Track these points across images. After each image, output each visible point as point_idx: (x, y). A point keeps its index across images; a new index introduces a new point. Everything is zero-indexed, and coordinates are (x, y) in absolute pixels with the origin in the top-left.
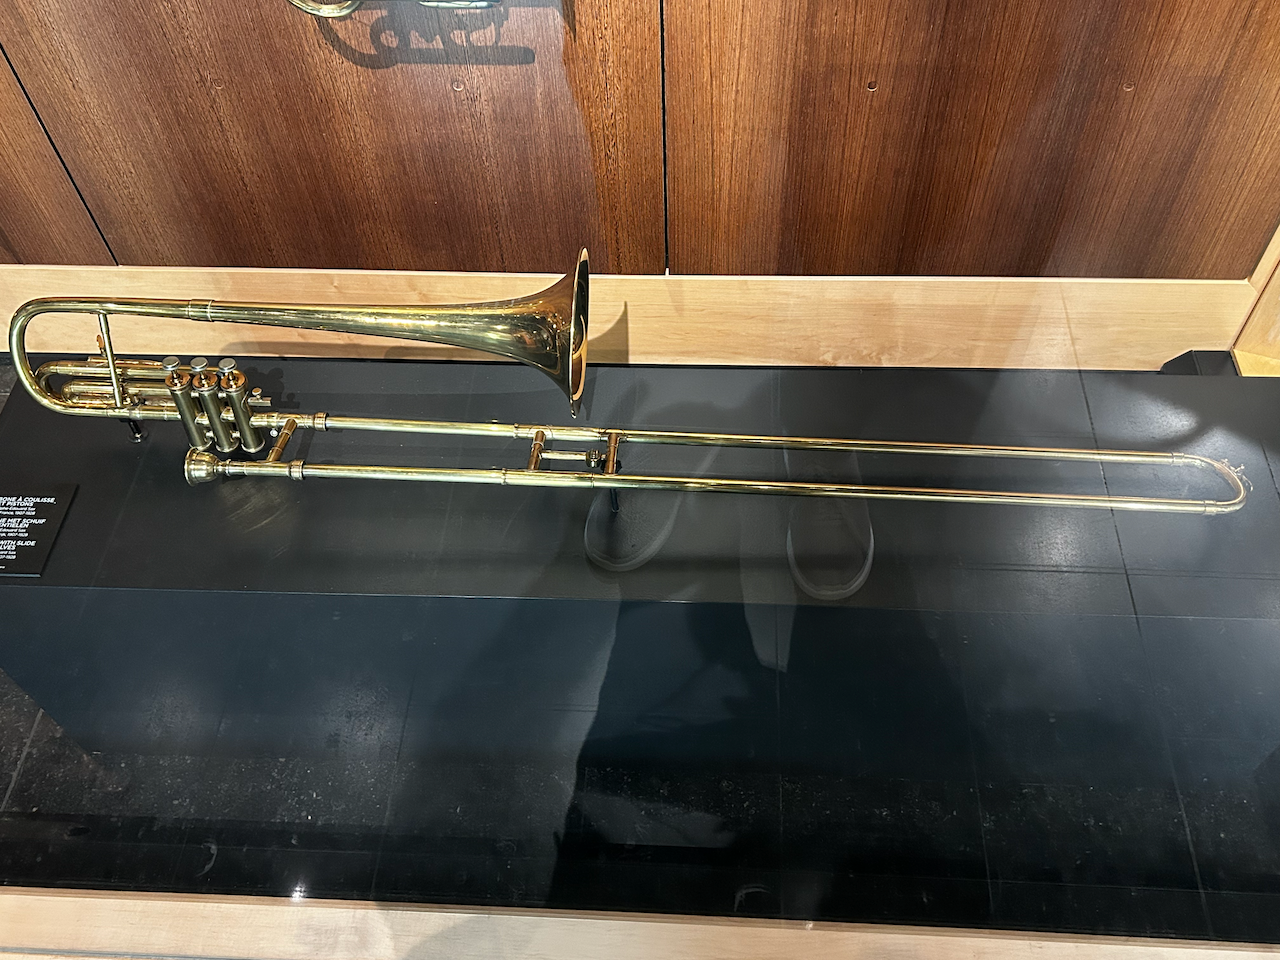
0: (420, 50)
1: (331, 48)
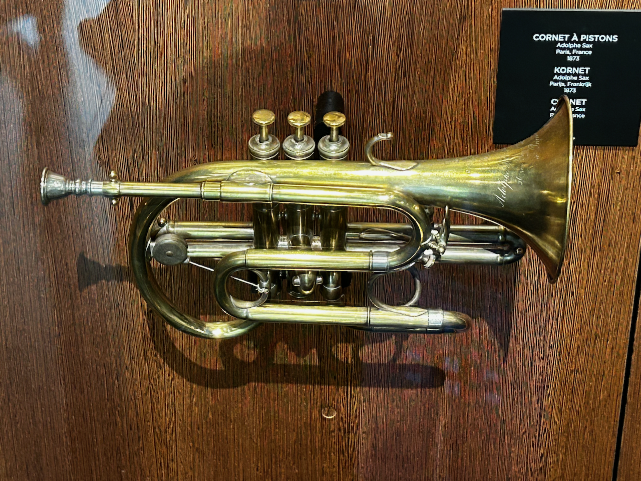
0: (285, 366)
1: (162, 361)
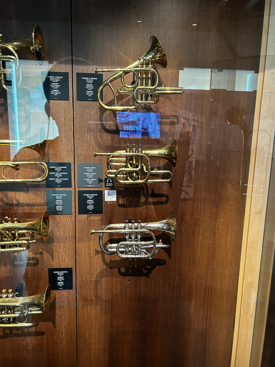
0: (15, 334)
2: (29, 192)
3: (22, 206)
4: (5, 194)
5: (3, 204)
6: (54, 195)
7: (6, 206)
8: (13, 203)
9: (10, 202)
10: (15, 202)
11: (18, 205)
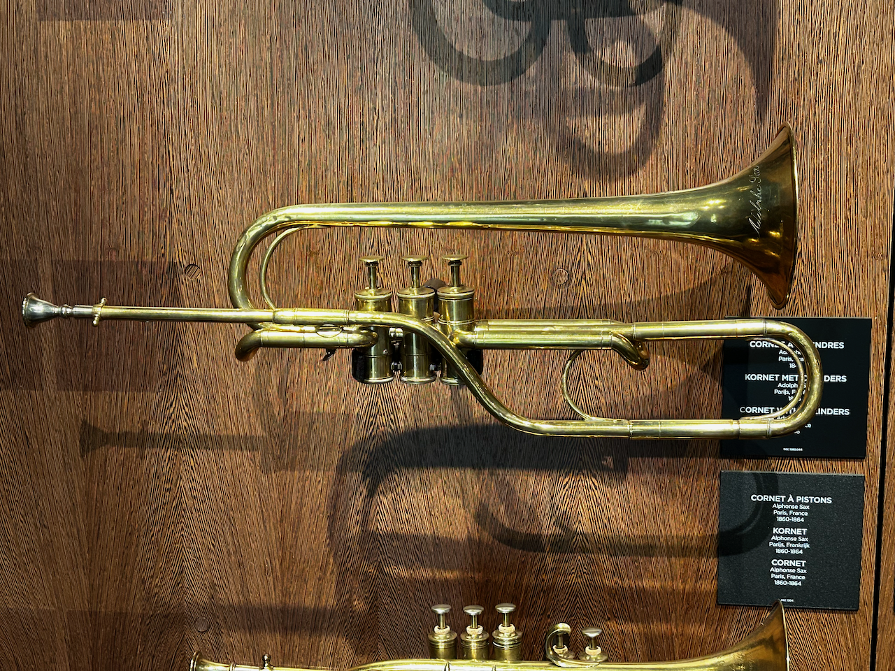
2: (629, 476)
3: (584, 550)
4: (503, 484)
5: (486, 534)
6: (765, 498)
7: (504, 547)
8: (540, 536)
9: (523, 530)
10: (548, 529)
11: (567, 543)
